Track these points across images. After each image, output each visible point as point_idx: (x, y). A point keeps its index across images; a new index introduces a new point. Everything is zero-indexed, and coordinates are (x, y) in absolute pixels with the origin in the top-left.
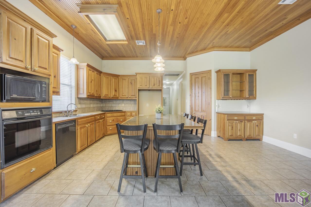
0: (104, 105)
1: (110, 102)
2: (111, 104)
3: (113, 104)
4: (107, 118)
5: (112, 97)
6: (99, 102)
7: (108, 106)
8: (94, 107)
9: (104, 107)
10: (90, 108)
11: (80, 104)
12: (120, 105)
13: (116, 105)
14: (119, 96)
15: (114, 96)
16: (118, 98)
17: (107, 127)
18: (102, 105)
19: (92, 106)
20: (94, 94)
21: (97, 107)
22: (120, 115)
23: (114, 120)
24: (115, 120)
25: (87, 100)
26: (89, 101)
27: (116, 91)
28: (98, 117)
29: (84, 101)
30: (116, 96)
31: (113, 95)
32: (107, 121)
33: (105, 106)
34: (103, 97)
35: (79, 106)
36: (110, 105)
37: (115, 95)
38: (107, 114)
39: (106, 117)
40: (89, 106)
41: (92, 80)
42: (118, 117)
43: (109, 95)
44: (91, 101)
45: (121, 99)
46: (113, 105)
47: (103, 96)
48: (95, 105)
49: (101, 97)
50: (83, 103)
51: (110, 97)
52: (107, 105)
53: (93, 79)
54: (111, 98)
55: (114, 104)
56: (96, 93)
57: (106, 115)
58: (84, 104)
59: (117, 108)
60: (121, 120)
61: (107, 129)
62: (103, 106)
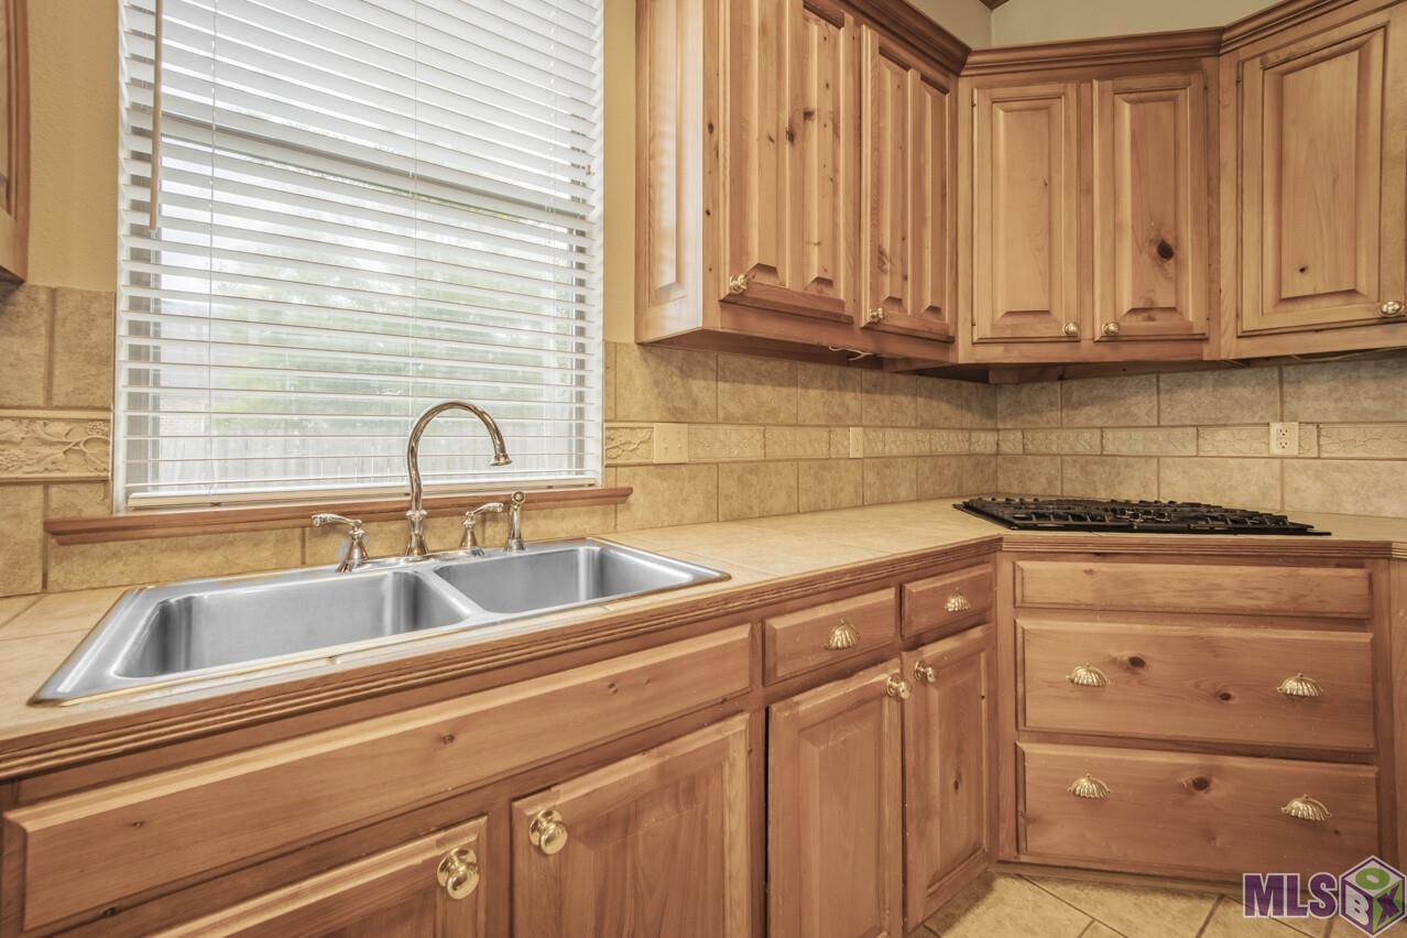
0: (1012, 442)
1: (1082, 404)
2: (1087, 435)
3: (1123, 434)
4: (1025, 623)
5: (1111, 338)
6: (944, 406)
7: (1054, 449)
8: (887, 462)
9: (1013, 458)
10: (826, 463)
11: (676, 416)
12: (1220, 441)
13: (1160, 434)
14: (1213, 314)
15: (1138, 325)
16: (1203, 339)
17: (1030, 748)
18: (984, 442)
19: (854, 442)
20: (842, 291)
21: (932, 456)
22: (1265, 601)
23: (1136, 663)
24: (1156, 669)
25: (793, 383)
26: (813, 393)
27: (1166, 252)
28: (834, 622)
29: (750, 388)
30: (1163, 323)
31: (1126, 305)
32: (1019, 666)
33: (1025, 453)
34: (983, 342)
35: (667, 443)
36: (1086, 442)
37: (1145, 310)
38: (1025, 565)
39: (1004, 609)
40: (822, 451)
41: (808, 115)
42: (1224, 632)
43: (1059, 313)
44: (852, 399)
45: (1249, 349)
46: (1116, 442)
47: (984, 330)
48: (896, 442)
49: (949, 341)
50: (733, 408)
51: (1073, 339)
52: (1038, 441)
53: (814, 104)
54: (1086, 352)
55: (1139, 435)
56: (876, 289)
57: (1005, 568)
58: (748, 421)
59: (1169, 475)
60: (1291, 686)
61: (1031, 775)
62: (1005, 448)
